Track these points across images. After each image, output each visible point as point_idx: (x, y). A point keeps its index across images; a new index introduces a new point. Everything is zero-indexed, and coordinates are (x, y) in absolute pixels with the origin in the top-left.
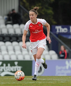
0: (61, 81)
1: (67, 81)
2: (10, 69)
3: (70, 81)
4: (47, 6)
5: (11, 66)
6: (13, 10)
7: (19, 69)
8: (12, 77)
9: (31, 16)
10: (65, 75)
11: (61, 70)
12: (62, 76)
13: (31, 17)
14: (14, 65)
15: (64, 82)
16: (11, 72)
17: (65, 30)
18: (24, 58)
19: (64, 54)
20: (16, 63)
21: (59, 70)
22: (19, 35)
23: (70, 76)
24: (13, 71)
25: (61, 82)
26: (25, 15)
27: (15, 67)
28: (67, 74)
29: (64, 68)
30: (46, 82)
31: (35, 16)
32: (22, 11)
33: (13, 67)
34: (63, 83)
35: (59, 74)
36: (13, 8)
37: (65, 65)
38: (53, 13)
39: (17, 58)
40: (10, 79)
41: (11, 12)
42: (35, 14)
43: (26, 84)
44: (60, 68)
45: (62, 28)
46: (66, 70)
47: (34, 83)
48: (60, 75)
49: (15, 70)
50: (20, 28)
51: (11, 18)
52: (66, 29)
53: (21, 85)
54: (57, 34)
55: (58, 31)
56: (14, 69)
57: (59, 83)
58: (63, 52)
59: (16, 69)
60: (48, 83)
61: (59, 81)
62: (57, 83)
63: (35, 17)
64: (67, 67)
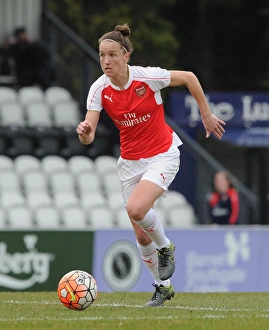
0: (205, 312)
1: (231, 313)
2: (6, 264)
3: (241, 313)
4: (151, 15)
5: (11, 251)
6: (19, 32)
7: (40, 263)
8: (14, 294)
9: (107, 57)
10: (224, 289)
11: (206, 269)
12: (210, 294)
13: (106, 61)
14: (24, 250)
15: (218, 317)
16: (11, 274)
17: (224, 113)
18: (62, 222)
19: (227, 205)
20: (30, 241)
21: (197, 268)
22: (40, 130)
23: (240, 294)
24: (17, 270)
25: (206, 316)
26: (67, 52)
27: (26, 258)
28: (230, 285)
29: (217, 260)
30: (146, 315)
31: (122, 57)
32: (53, 35)
33: (18, 257)
34: (216, 320)
35: (199, 283)
36: (19, 23)
37: (224, 250)
38: (176, 44)
39: (35, 222)
40: (7, 304)
41: (13, 40)
42: (122, 51)
43: (68, 325)
44: (201, 261)
45: (212, 104)
46: (226, 267)
47: (102, 321)
48: (205, 289)
49: (27, 269)
50: (44, 101)
51: (11, 62)
52: (227, 107)
53: (50, 326)
54: (193, 125)
55: (195, 116)
56: (22, 265)
57: (200, 320)
58: (225, 198)
59: (31, 263)
60: (156, 321)
61: (199, 313)
62: (191, 319)
63: (121, 63)
64: (232, 259)
